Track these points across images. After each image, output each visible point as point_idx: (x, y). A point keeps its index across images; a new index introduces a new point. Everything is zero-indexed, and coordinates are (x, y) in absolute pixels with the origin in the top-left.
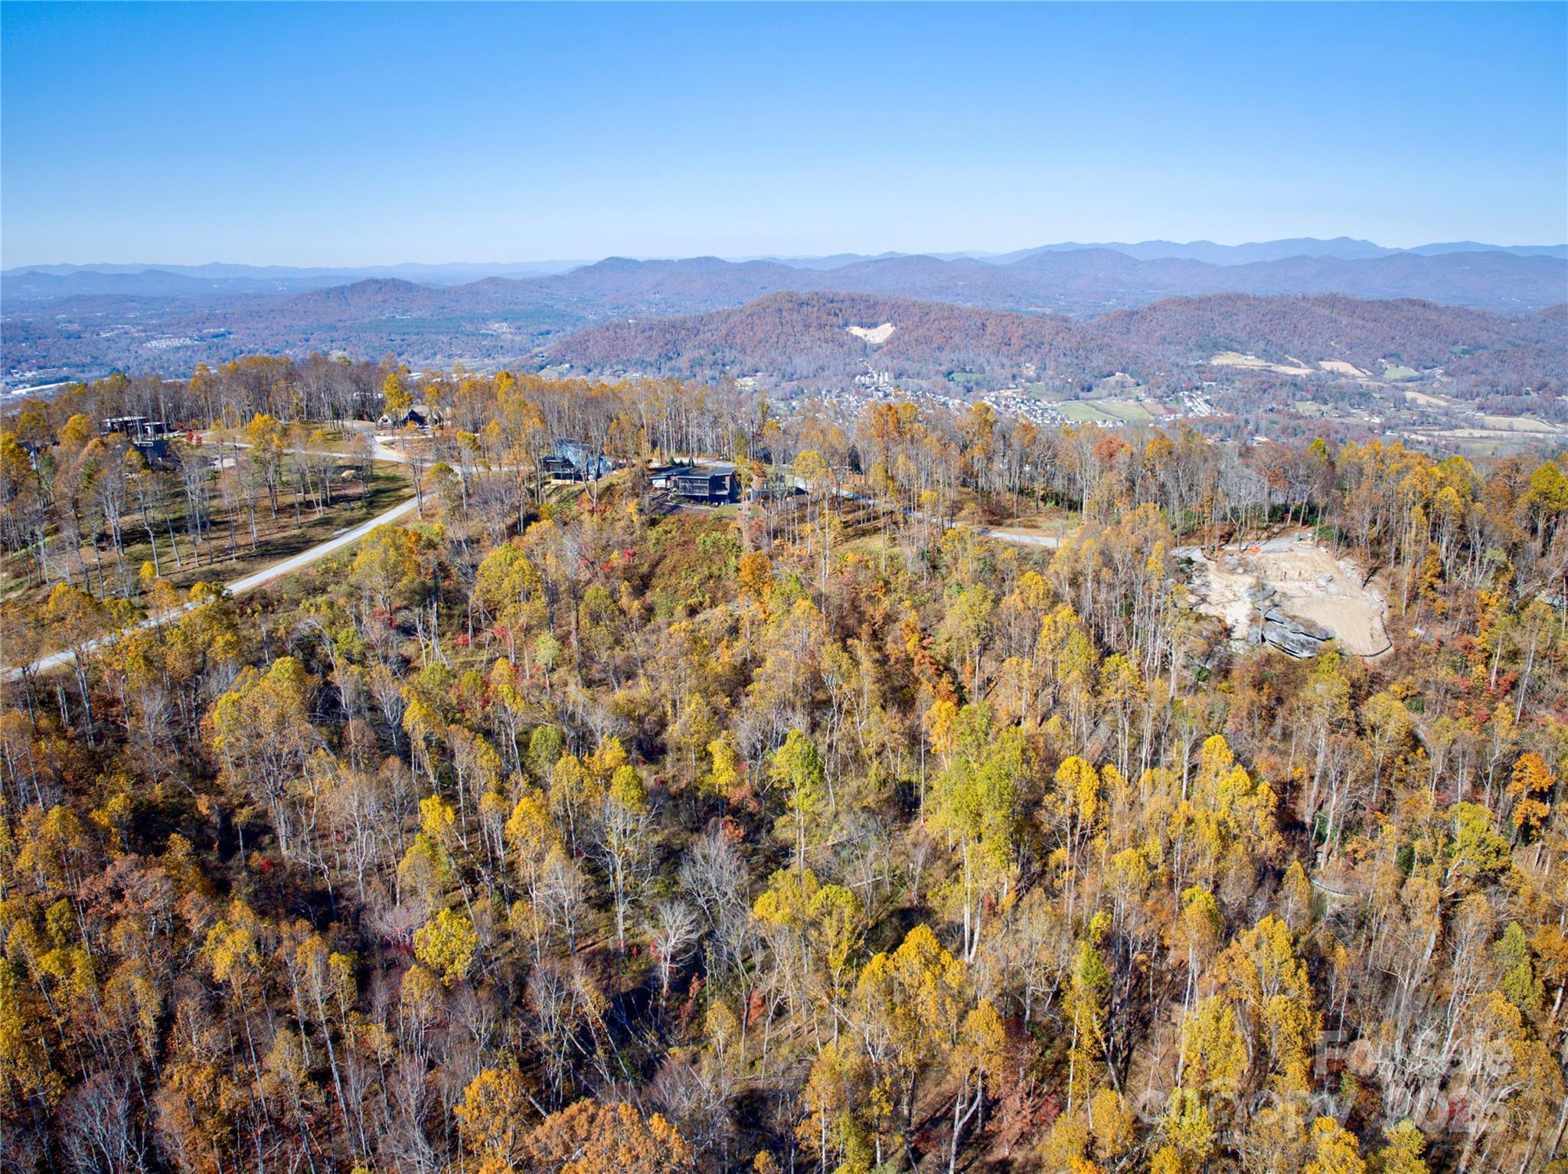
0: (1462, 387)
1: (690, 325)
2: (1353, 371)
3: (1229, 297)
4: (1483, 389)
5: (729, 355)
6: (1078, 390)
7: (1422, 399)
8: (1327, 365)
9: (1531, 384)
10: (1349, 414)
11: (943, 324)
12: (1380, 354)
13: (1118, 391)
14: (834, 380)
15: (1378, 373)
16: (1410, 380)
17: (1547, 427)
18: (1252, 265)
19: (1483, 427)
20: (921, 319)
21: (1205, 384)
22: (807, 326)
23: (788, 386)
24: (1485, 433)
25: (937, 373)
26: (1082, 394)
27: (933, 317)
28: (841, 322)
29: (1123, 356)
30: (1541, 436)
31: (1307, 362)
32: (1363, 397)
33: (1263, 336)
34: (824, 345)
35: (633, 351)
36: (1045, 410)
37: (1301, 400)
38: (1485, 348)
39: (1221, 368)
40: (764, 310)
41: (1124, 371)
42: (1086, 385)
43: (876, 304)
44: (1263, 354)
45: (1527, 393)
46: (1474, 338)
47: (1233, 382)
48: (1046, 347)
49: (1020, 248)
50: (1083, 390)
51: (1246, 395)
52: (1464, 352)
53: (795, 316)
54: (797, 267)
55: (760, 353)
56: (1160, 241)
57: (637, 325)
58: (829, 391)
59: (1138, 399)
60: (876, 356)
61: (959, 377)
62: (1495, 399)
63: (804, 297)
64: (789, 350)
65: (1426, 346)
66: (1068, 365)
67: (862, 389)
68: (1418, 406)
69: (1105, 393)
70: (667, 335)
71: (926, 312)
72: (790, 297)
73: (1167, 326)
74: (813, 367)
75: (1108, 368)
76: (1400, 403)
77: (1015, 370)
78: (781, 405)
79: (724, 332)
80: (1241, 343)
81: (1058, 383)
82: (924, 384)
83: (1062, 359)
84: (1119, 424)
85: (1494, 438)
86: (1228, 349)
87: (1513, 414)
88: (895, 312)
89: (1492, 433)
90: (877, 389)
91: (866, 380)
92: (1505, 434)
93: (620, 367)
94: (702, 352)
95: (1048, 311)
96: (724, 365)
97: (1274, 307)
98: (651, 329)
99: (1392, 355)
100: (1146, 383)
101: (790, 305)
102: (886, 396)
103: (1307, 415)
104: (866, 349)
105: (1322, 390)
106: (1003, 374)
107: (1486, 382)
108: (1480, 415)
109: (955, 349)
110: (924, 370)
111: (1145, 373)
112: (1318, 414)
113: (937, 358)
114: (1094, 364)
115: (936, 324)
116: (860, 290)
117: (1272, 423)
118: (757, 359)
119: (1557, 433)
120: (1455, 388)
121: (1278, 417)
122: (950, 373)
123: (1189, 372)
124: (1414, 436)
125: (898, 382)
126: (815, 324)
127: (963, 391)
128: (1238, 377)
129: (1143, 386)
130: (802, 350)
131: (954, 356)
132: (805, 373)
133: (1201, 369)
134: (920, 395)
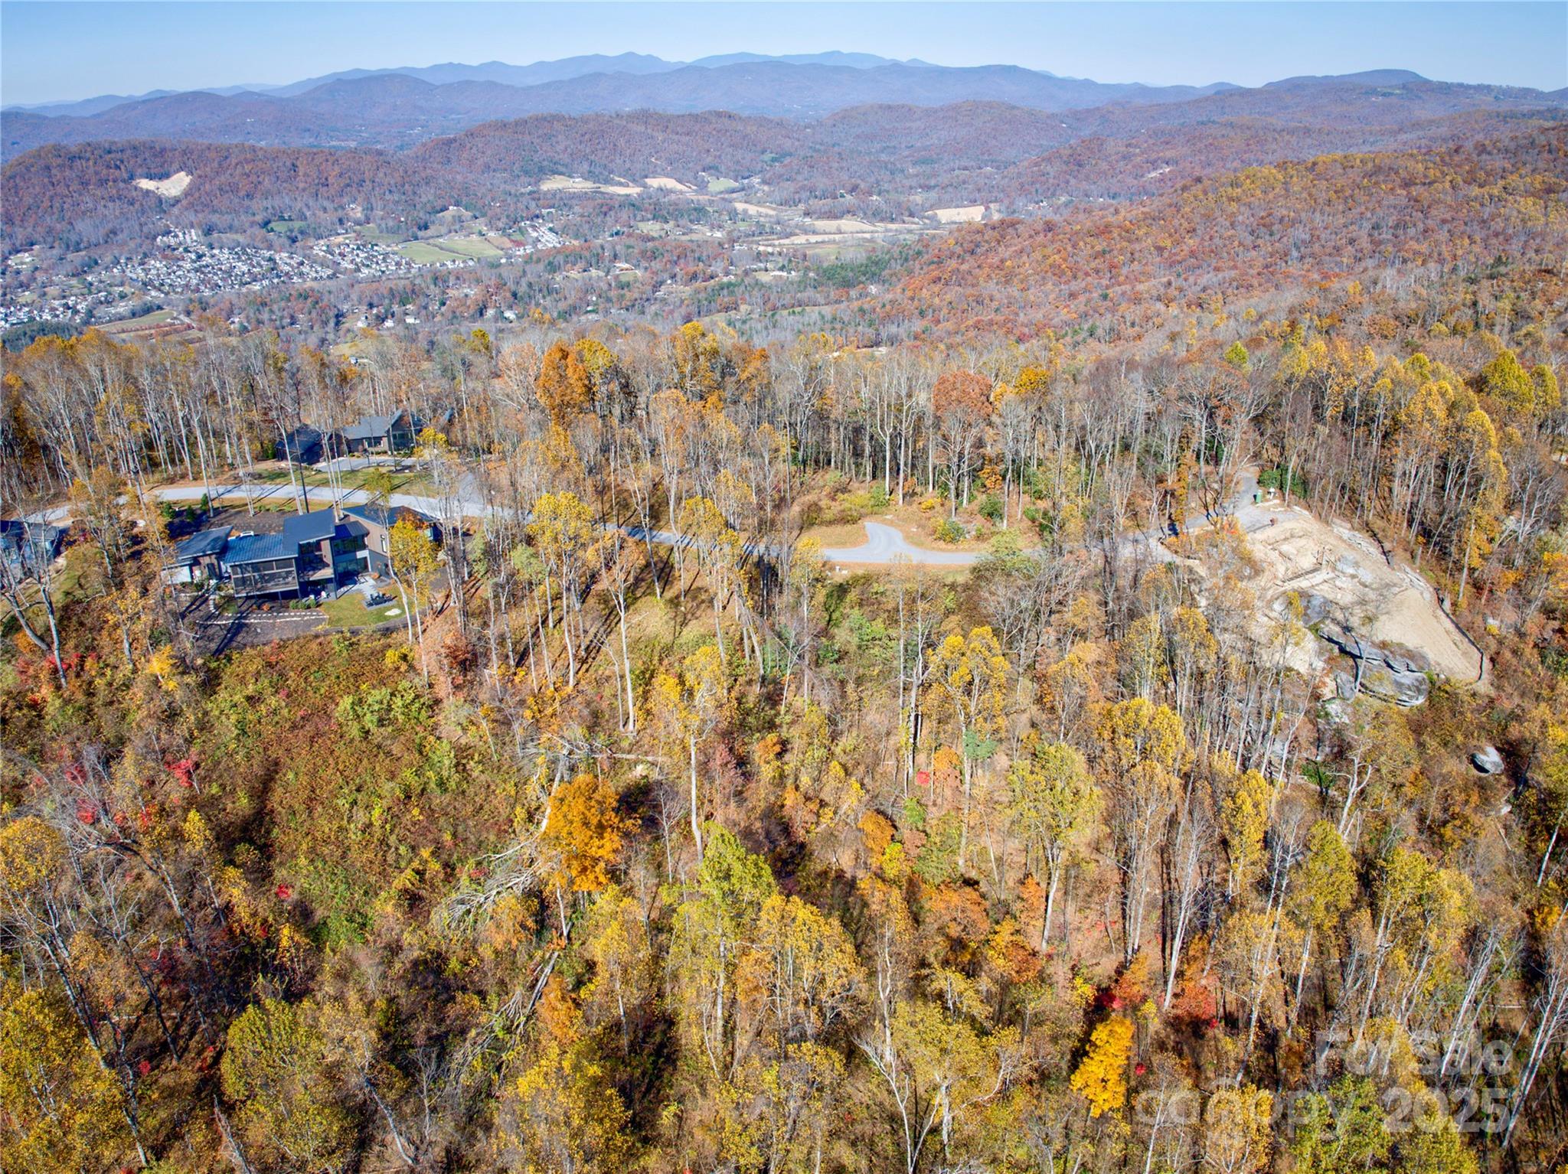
0: (785, 195)
2: (680, 187)
3: (545, 119)
4: (805, 195)
6: (415, 229)
7: (752, 210)
8: (654, 183)
9: (843, 187)
10: (691, 231)
11: (247, 168)
12: (699, 168)
13: (457, 227)
14: (132, 244)
15: (702, 186)
16: (733, 191)
17: (867, 227)
18: (548, 85)
19: (814, 233)
20: (220, 165)
21: (544, 211)
22: (85, 184)
23: (76, 258)
24: (819, 238)
25: (252, 224)
26: (420, 234)
27: (234, 161)
28: (125, 176)
29: (452, 188)
30: (868, 236)
31: (634, 181)
32: (699, 213)
33: (586, 157)
34: (110, 205)
36: (386, 256)
37: (643, 220)
38: (790, 155)
39: (554, 194)
40: (28, 170)
41: (457, 204)
42: (422, 223)
43: (163, 151)
44: (590, 176)
45: (842, 196)
46: (779, 146)
47: (571, 207)
48: (368, 184)
49: (304, 78)
50: (420, 229)
51: (587, 218)
52: (774, 160)
53: (67, 173)
54: (51, 115)
55: (32, 221)
56: (451, 64)
58: (129, 259)
59: (481, 234)
60: (176, 211)
61: (278, 226)
62: (816, 204)
63: (74, 149)
64: (68, 215)
65: (739, 157)
66: (397, 203)
67: (168, 252)
68: (750, 217)
69: (444, 230)
71: (224, 155)
72: (57, 150)
73: (489, 152)
74: (102, 232)
75: (439, 204)
76: (733, 215)
77: (340, 213)
78: (74, 282)
80: (566, 166)
81: (391, 223)
82: (241, 238)
83: (388, 196)
84: (471, 263)
85: (829, 242)
86: (555, 172)
87: (836, 217)
88: (188, 159)
89: (826, 238)
90: (186, 250)
91: (172, 241)
92: (837, 237)
95: (353, 145)
97: (591, 126)
99: (710, 168)
100: (484, 215)
101: (59, 161)
102: (200, 257)
103: (655, 235)
104: (162, 205)
105: (660, 209)
106: (329, 218)
107: (803, 188)
108: (808, 220)
109: (266, 195)
110: (236, 223)
111: (480, 204)
112: (663, 233)
113: (248, 207)
114: (424, 199)
115: (239, 170)
116: (142, 136)
117: (629, 247)
118: (30, 230)
119: (879, 232)
120: (777, 196)
121: (631, 241)
122: (267, 223)
123: (524, 200)
124: (761, 248)
125: (209, 239)
126: (93, 180)
127: (287, 242)
128: (574, 202)
129: (481, 220)
130: (84, 213)
131: (268, 203)
132: (93, 240)
133: (535, 196)
134: (240, 251)
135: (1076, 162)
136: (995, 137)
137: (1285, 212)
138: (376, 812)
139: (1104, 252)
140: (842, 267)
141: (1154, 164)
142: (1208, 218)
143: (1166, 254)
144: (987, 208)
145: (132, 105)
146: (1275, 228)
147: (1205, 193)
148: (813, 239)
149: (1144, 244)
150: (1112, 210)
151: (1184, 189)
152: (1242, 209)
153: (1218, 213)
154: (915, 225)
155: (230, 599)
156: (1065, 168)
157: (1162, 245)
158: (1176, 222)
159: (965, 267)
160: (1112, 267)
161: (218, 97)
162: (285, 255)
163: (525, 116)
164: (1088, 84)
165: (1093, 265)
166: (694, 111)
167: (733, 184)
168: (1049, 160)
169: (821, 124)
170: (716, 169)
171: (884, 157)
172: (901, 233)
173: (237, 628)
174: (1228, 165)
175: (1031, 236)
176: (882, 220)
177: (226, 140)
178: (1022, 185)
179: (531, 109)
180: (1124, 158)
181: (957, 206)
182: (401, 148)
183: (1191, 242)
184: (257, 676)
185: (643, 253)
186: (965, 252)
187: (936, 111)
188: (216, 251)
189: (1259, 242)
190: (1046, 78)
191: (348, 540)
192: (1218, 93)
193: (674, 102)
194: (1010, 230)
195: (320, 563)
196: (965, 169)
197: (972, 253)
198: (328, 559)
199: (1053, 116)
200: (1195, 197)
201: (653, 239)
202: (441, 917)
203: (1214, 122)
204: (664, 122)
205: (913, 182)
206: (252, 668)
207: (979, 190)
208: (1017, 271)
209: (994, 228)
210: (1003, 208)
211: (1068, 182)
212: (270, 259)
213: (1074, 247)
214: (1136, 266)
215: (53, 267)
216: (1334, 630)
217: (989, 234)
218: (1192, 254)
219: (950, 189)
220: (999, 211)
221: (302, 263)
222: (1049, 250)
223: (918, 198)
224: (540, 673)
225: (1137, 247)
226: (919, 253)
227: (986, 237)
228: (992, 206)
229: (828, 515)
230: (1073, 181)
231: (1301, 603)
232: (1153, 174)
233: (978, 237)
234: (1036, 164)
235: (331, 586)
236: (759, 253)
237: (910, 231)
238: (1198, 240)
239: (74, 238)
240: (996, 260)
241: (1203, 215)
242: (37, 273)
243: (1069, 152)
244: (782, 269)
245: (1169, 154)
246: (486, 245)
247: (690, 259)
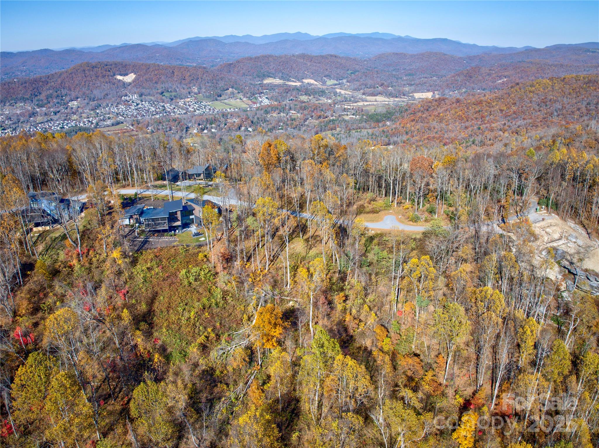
0: (355, 86)
1: (44, 80)
2: (316, 83)
3: (266, 56)
4: (363, 87)
5: (64, 92)
6: (216, 97)
7: (343, 92)
8: (306, 81)
9: (378, 84)
10: (319, 100)
11: (156, 72)
12: (323, 76)
13: (232, 96)
14: (113, 99)
15: (324, 83)
16: (336, 85)
17: (387, 99)
18: (267, 44)
19: (366, 101)
20: (146, 71)
21: (265, 91)
23: (93, 104)
24: (368, 103)
25: (157, 93)
26: (218, 98)
27: (151, 70)
28: (112, 74)
29: (231, 82)
30: (387, 103)
31: (298, 80)
32: (322, 93)
33: (281, 71)
34: (106, 85)
35: (18, 94)
36: (205, 106)
37: (301, 95)
38: (358, 71)
39: (268, 84)
40: (77, 71)
41: (232, 88)
42: (219, 94)
43: (126, 65)
44: (282, 78)
45: (377, 87)
46: (354, 68)
47: (274, 90)
48: (200, 80)
50: (218, 96)
51: (280, 94)
52: (352, 73)
53: (91, 73)
54: (86, 51)
55: (78, 90)
56: (232, 36)
57: (18, 82)
58: (112, 105)
59: (241, 99)
60: (129, 87)
61: (167, 94)
62: (367, 90)
63: (94, 64)
64: (91, 88)
65: (339, 72)
66: (210, 87)
67: (126, 102)
68: (342, 95)
69: (227, 97)
70: (33, 85)
71: (148, 67)
72: (88, 64)
73: (245, 69)
74: (103, 94)
75: (226, 87)
76: (335, 94)
77: (189, 90)
78: (92, 112)
79: (60, 82)
80: (273, 74)
81: (208, 94)
82: (153, 98)
83: (207, 84)
84: (236, 110)
85: (372, 105)
86: (269, 77)
87: (375, 96)
88: (135, 69)
89: (371, 103)
90: (133, 102)
91: (128, 98)
92: (375, 103)
93: (13, 101)
94: (51, 91)
95: (195, 65)
96: (62, 97)
97: (283, 59)
98: (26, 83)
99: (327, 76)
100: (242, 92)
101: (88, 68)
102: (138, 105)
103: (306, 101)
104: (125, 85)
105: (308, 91)
106: (185, 92)
107: (363, 84)
108: (364, 96)
109: (163, 82)
110: (151, 92)
111: (241, 88)
112: (309, 100)
113: (156, 87)
114: (220, 86)
115: (153, 73)
116: (118, 60)
117: (296, 105)
118: (77, 93)
119: (391, 101)
120: (352, 87)
121: (297, 103)
122: (162, 93)
123: (257, 87)
124: (346, 107)
125: (141, 98)
126: (100, 76)
127: (170, 100)
128: (276, 88)
129: (241, 94)
130: (96, 87)
131: (163, 86)
132: (100, 97)
133: (261, 85)
134: (152, 103)
135: (469, 76)
136: (437, 66)
137: (552, 97)
138: (192, 313)
139: (479, 111)
140: (376, 115)
141: (500, 78)
142: (521, 99)
143: (504, 112)
144: (434, 93)
145: (115, 48)
146: (548, 103)
147: (520, 89)
148: (366, 103)
149: (495, 109)
150: (483, 95)
151: (512, 87)
152: (535, 96)
153: (525, 97)
154: (405, 99)
155: (143, 231)
156: (465, 78)
157: (502, 109)
158: (508, 100)
159: (424, 116)
160: (482, 117)
161: (147, 46)
162: (168, 105)
163: (258, 55)
164: (475, 46)
165: (475, 116)
166: (322, 54)
167: (336, 82)
168: (458, 75)
169: (370, 59)
170: (330, 76)
171: (394, 73)
172: (400, 102)
173: (145, 242)
174: (530, 79)
175: (451, 104)
176: (393, 97)
177: (149, 62)
178: (448, 84)
179: (260, 52)
180: (488, 75)
181: (422, 92)
182: (212, 66)
183: (514, 108)
184: (152, 260)
185: (301, 108)
186: (424, 110)
187: (415, 56)
188: (144, 103)
189: (541, 108)
190: (458, 43)
191: (187, 211)
192: (526, 50)
193: (315, 51)
194: (443, 102)
195: (176, 220)
196: (426, 78)
197: (427, 110)
198: (180, 218)
199: (460, 58)
200: (516, 91)
201: (305, 102)
202: (214, 354)
203: (524, 61)
204: (312, 58)
205: (405, 83)
206: (150, 257)
207: (431, 86)
208: (445, 117)
209: (436, 101)
210: (440, 93)
211: (466, 84)
212: (163, 106)
213: (467, 109)
214: (492, 117)
215: (85, 106)
216: (566, 263)
217: (434, 103)
218: (514, 113)
219: (419, 85)
220: (438, 94)
221: (175, 108)
222: (457, 110)
223: (407, 89)
224: (255, 265)
225: (492, 109)
226: (406, 110)
227: (433, 104)
228: (436, 92)
229: (367, 210)
230: (468, 83)
231: (553, 252)
232: (500, 81)
233: (430, 104)
234: (454, 77)
235: (180, 228)
236: (345, 109)
237: (403, 101)
238: (517, 107)
239: (92, 96)
240: (436, 113)
241: (519, 98)
242: (79, 109)
243: (466, 72)
244: (353, 115)
245: (506, 74)
246: (242, 103)
247: (318, 110)
